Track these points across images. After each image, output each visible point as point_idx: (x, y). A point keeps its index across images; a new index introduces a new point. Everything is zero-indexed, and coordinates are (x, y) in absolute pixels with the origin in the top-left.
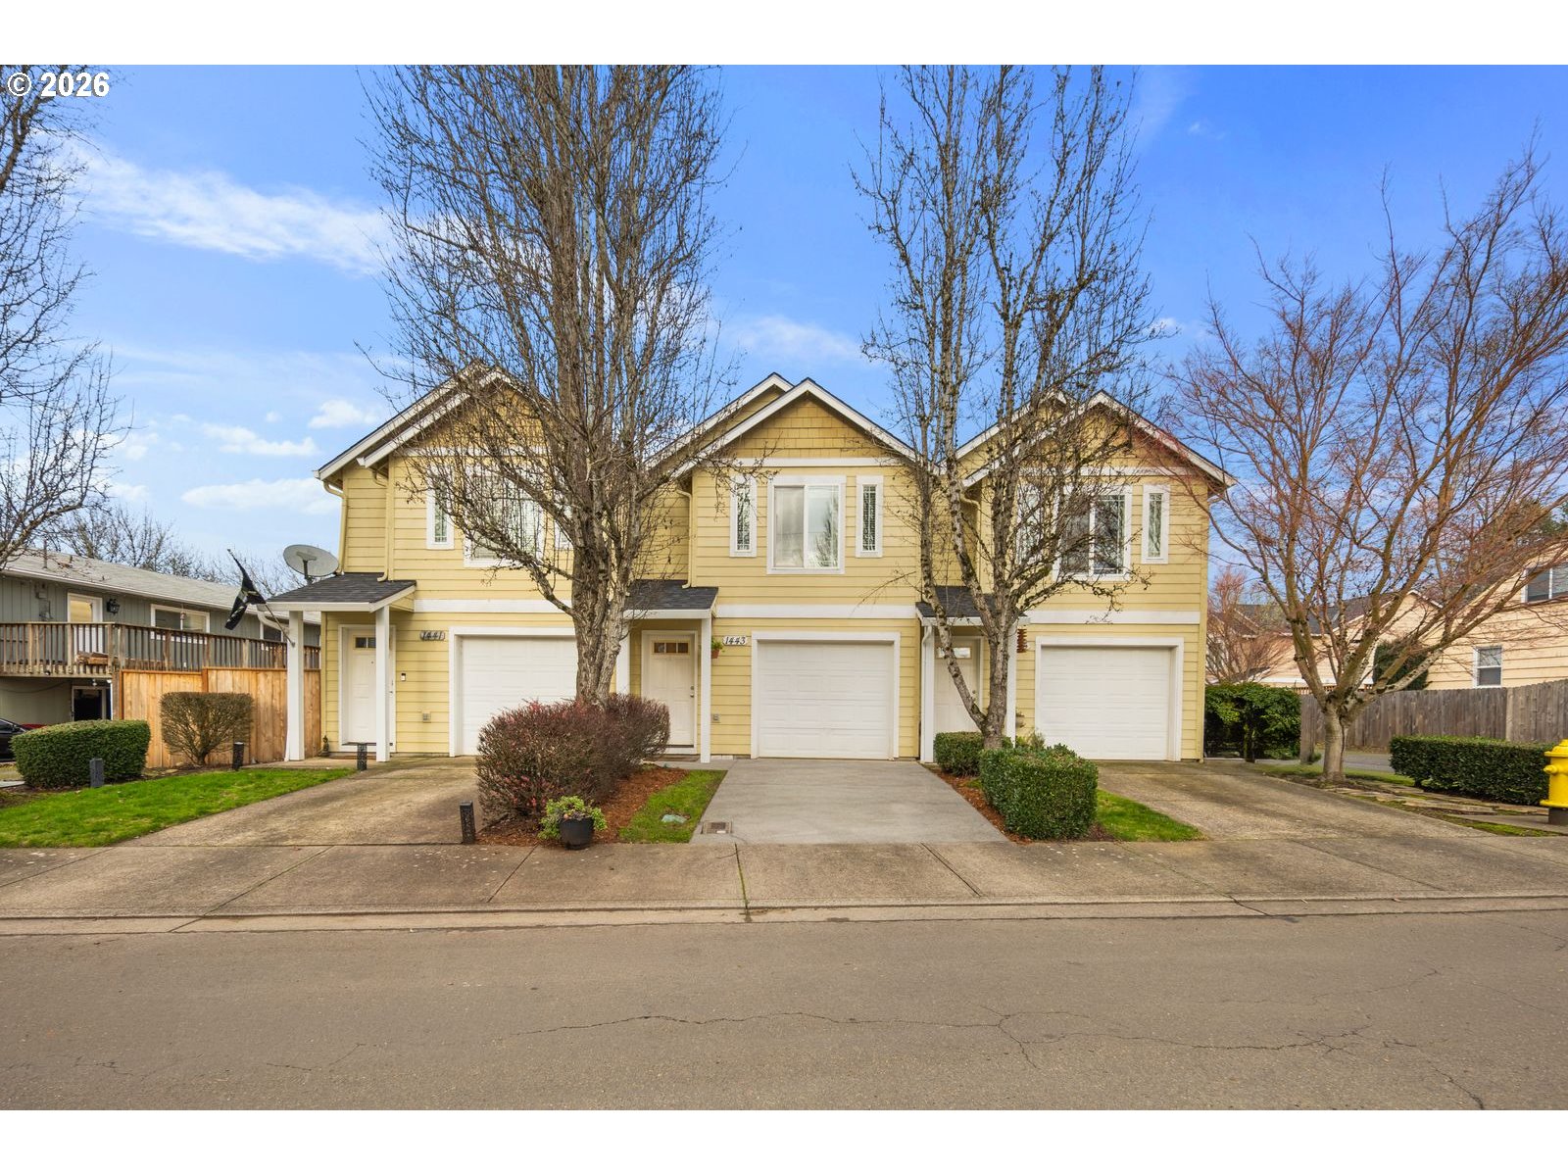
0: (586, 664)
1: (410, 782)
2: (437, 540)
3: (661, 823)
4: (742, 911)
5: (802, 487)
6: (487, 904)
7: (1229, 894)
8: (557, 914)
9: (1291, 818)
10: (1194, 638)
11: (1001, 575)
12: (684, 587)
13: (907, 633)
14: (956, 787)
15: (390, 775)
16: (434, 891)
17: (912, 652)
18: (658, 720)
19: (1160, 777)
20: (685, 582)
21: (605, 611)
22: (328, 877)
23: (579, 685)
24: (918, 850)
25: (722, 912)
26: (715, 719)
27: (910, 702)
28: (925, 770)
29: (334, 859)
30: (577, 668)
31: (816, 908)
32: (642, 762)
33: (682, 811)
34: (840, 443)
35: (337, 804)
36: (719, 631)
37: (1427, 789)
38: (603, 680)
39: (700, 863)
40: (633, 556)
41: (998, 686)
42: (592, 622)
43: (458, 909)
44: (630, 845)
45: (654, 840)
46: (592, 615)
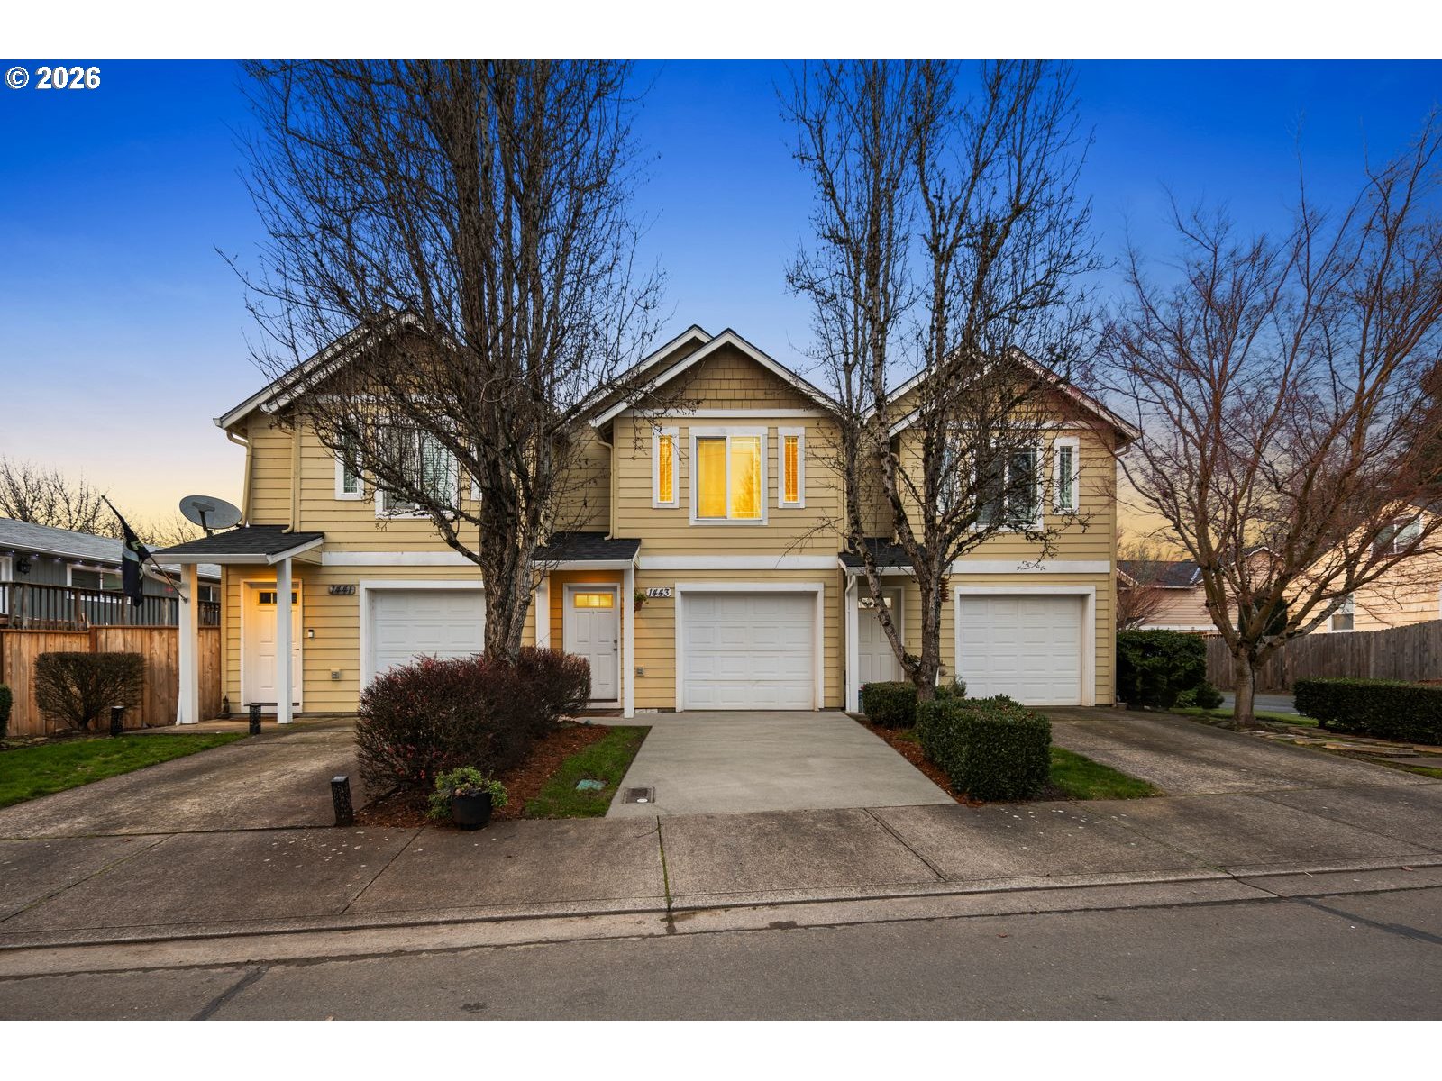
0: (494, 617)
1: (303, 748)
2: (346, 490)
3: (575, 792)
4: (663, 915)
5: (724, 438)
6: (339, 918)
7: (1222, 868)
8: (426, 930)
9: (1236, 768)
10: (1104, 586)
11: (933, 519)
12: (606, 538)
13: (829, 583)
14: (889, 741)
15: (284, 739)
16: (276, 898)
17: (835, 603)
18: (578, 675)
19: (1084, 723)
20: (608, 534)
21: (515, 559)
22: (146, 882)
23: (487, 638)
24: (862, 818)
25: (639, 917)
26: (639, 672)
27: (833, 653)
28: (853, 722)
29: (169, 852)
30: (484, 622)
31: (755, 906)
32: (563, 718)
33: (600, 774)
34: (760, 395)
35: (205, 778)
36: (643, 583)
37: (1334, 730)
38: (512, 633)
39: (615, 844)
40: (543, 496)
41: (931, 634)
42: (501, 571)
43: (297, 927)
44: (535, 822)
45: (563, 815)
46: (501, 563)
